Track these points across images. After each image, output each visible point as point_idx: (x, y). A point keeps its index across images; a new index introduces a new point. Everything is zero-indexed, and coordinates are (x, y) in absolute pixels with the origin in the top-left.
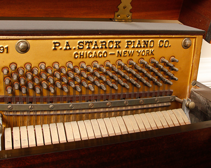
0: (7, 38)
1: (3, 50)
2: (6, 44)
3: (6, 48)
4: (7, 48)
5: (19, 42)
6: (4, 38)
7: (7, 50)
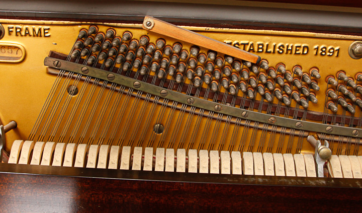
0: (342, 38)
1: (333, 52)
2: (337, 45)
3: (336, 50)
4: (338, 50)
5: (355, 44)
6: (338, 37)
7: (338, 53)
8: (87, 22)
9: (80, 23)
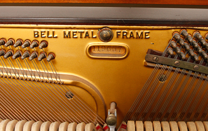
8: (180, 26)
9: (175, 27)
